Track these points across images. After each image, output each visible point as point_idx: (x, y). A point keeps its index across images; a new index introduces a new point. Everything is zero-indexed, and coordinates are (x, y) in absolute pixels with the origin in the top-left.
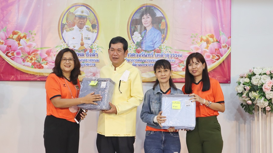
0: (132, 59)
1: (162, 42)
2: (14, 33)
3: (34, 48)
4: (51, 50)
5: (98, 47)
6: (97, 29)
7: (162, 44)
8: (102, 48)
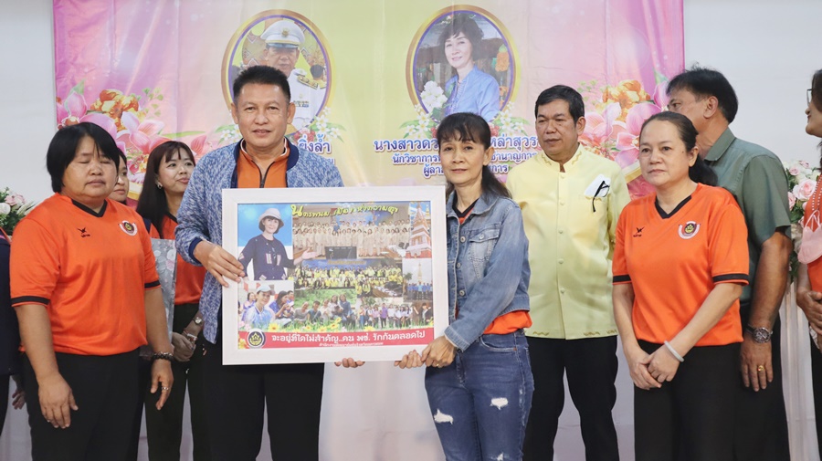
0: (422, 154)
1: (501, 105)
2: (105, 97)
3: (160, 136)
4: (205, 138)
5: (329, 125)
6: (325, 77)
7: (502, 113)
8: (341, 127)
